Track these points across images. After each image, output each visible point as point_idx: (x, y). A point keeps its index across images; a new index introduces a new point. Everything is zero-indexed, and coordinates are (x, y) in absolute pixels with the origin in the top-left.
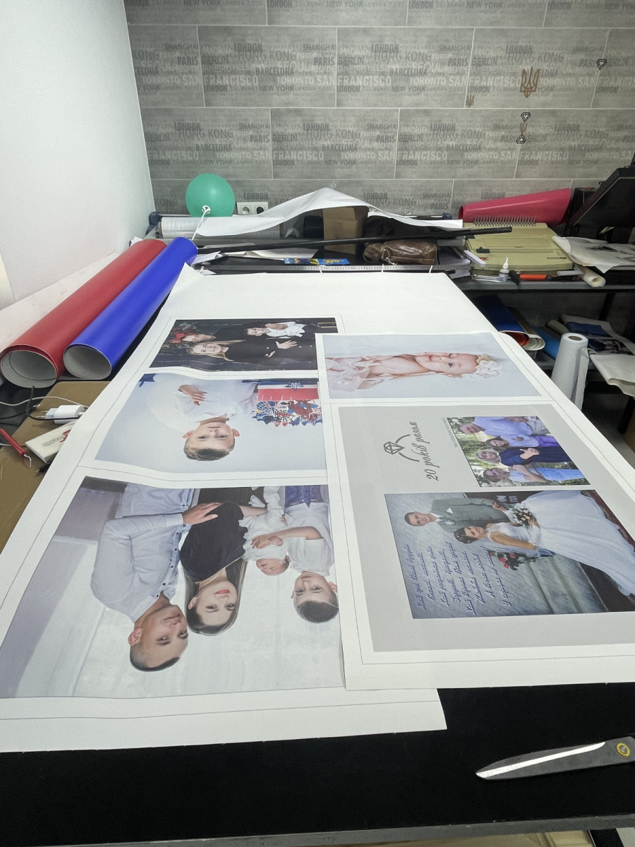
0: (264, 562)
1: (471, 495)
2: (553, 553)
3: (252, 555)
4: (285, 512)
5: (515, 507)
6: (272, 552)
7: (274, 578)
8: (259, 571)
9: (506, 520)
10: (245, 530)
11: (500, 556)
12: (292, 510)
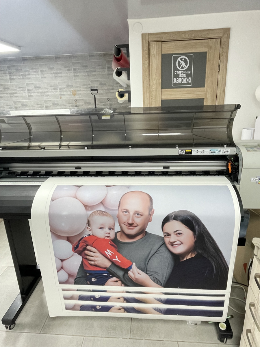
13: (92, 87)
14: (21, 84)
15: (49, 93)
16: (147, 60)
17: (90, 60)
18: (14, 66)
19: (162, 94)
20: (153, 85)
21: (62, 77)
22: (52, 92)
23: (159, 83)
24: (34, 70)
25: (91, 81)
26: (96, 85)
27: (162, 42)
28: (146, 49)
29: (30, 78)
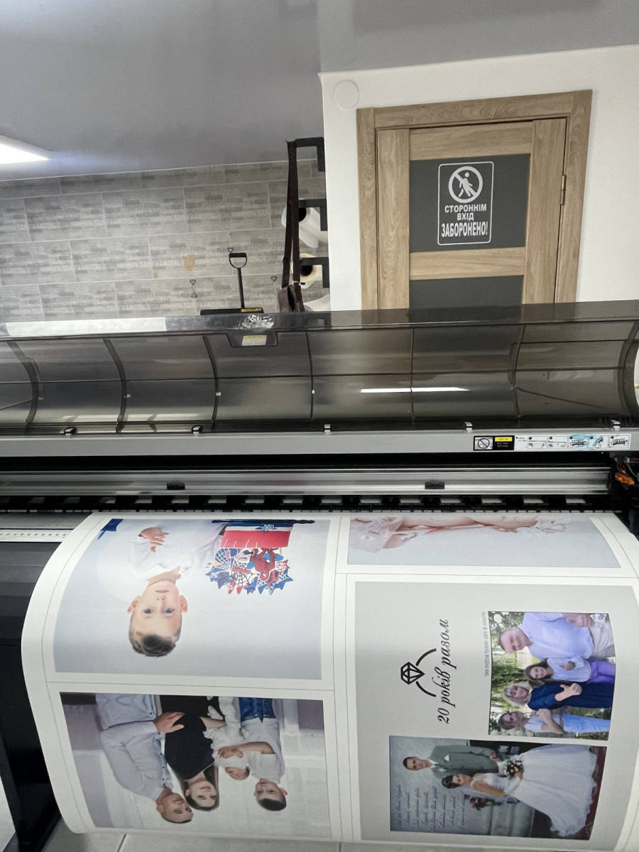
0: (231, 770)
1: (475, 743)
2: (519, 801)
3: (221, 763)
4: (242, 726)
5: (511, 759)
6: (235, 761)
7: (240, 782)
8: (228, 776)
9: (495, 770)
10: (210, 741)
11: (473, 800)
12: (248, 724)
13: (232, 248)
14: (58, 242)
15: (128, 265)
16: (371, 177)
17: (227, 182)
18: (40, 199)
19: (413, 266)
20: (388, 243)
21: (159, 223)
22: (133, 261)
23: (404, 237)
24: (90, 209)
25: (230, 234)
26: (241, 244)
27: (410, 129)
28: (369, 149)
29: (79, 228)
